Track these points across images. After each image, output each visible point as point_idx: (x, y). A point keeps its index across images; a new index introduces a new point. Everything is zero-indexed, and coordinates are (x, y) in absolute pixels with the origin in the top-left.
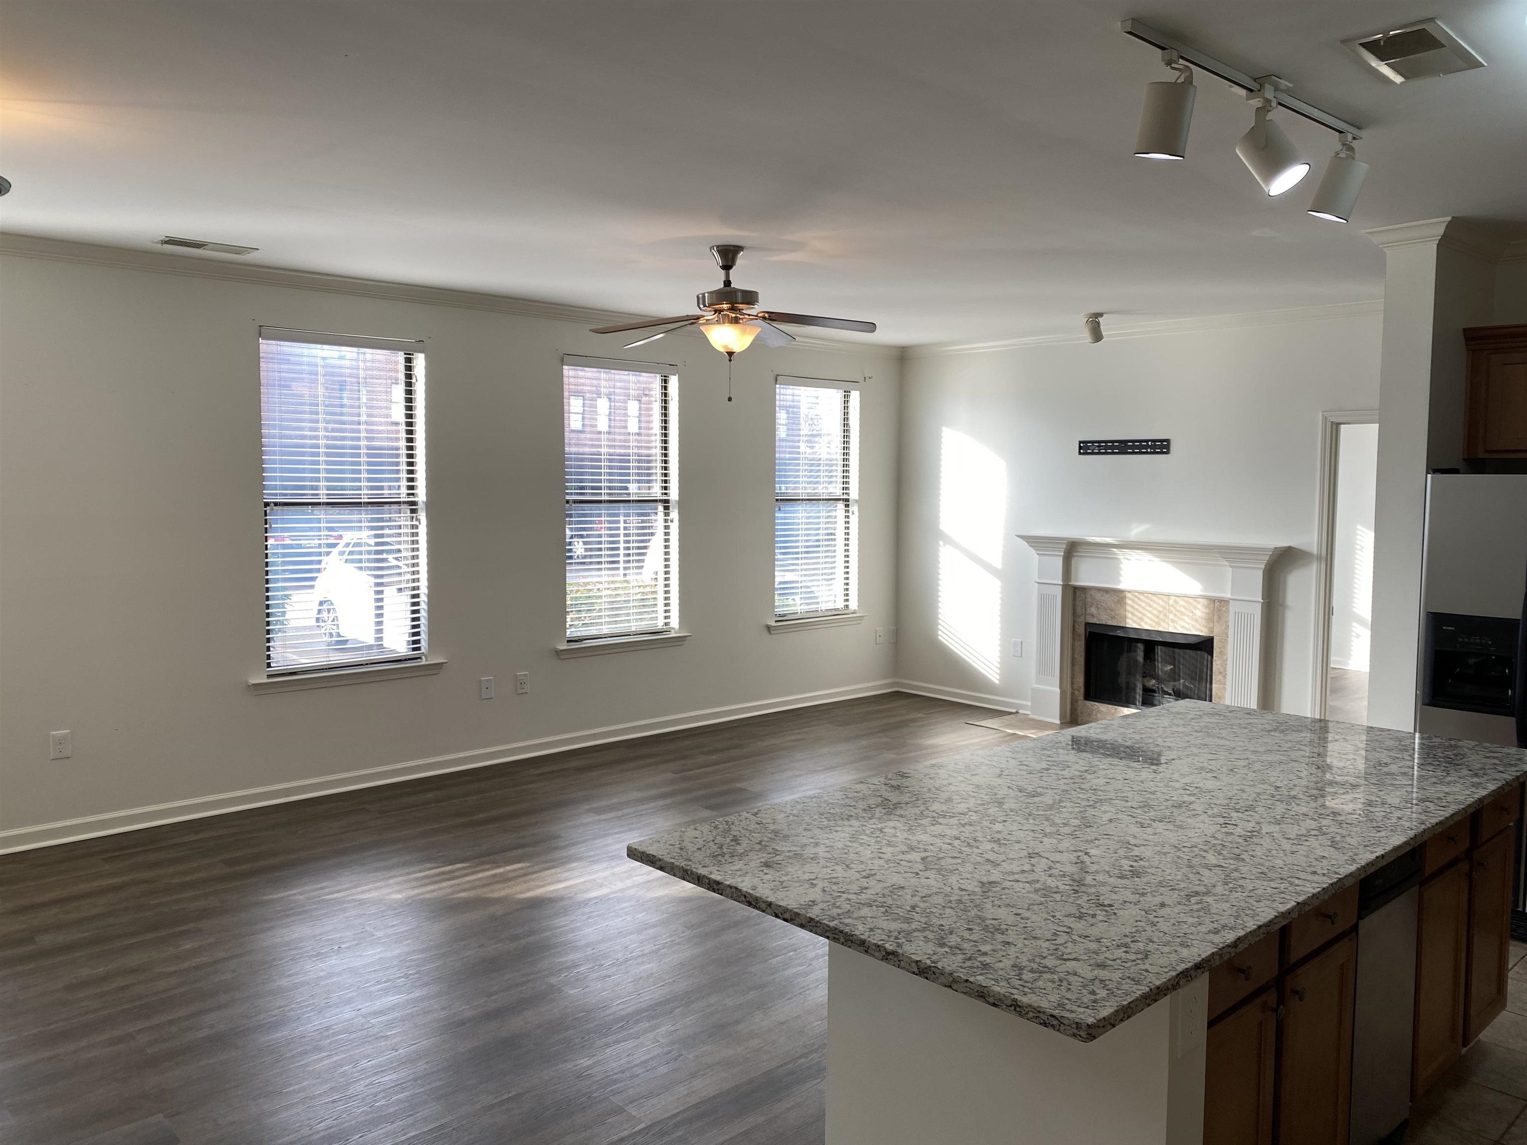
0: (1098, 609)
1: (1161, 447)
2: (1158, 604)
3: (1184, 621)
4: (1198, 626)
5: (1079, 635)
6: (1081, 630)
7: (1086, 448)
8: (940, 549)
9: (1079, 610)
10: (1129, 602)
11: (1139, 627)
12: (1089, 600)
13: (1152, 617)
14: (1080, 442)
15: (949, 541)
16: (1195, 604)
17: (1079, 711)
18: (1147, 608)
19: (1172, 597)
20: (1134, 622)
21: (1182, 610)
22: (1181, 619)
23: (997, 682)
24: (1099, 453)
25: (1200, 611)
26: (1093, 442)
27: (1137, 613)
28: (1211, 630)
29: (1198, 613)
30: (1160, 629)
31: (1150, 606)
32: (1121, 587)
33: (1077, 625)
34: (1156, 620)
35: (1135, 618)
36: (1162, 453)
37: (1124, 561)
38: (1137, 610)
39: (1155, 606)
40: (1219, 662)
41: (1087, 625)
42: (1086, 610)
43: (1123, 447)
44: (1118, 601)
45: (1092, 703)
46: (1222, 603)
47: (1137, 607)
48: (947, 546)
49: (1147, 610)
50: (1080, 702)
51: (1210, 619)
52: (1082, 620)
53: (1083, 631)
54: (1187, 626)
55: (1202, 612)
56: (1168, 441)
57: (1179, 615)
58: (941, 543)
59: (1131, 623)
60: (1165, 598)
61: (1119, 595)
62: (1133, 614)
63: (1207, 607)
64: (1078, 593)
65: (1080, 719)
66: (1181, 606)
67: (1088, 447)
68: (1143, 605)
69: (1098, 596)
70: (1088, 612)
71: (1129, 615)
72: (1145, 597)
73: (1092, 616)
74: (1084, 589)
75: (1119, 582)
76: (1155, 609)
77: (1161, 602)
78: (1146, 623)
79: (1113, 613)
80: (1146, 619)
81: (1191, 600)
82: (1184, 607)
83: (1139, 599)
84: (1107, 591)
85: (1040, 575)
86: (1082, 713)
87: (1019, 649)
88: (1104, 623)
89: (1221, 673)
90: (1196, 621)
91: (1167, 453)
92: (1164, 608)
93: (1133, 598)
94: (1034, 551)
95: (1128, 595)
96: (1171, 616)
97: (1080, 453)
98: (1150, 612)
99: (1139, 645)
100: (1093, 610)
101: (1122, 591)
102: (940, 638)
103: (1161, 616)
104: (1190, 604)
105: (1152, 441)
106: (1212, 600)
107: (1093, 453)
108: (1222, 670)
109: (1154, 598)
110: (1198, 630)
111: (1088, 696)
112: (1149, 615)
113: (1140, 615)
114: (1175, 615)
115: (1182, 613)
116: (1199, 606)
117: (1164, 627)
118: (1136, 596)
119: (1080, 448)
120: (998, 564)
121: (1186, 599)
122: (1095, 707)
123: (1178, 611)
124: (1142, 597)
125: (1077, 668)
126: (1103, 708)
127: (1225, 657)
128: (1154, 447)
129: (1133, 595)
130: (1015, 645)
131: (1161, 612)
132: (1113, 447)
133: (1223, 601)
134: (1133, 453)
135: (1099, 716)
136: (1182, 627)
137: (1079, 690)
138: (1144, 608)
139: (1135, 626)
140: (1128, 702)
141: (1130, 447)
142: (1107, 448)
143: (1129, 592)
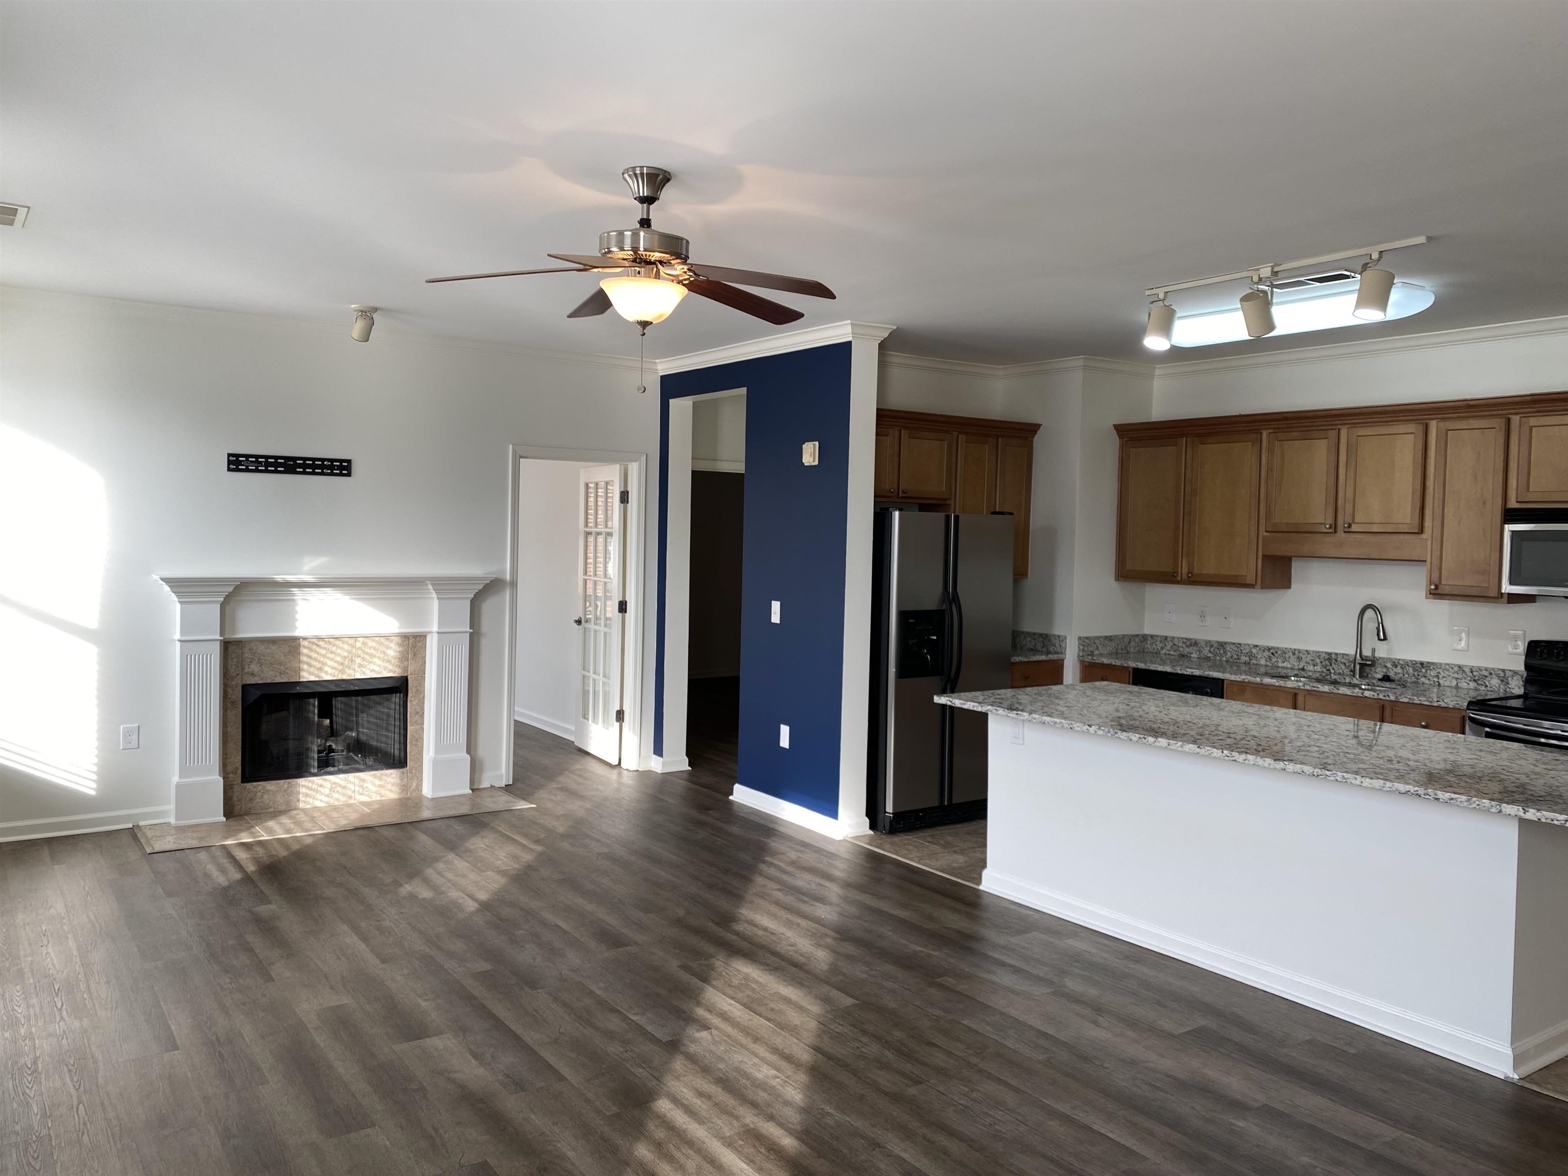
0: (261, 665)
1: (342, 468)
2: (342, 649)
3: (375, 664)
4: (390, 667)
5: (233, 703)
6: (237, 695)
7: (236, 463)
9: (233, 670)
10: (305, 651)
11: (317, 679)
12: (247, 655)
13: (335, 665)
14: (229, 455)
16: (387, 643)
17: (235, 799)
18: (329, 655)
19: (360, 639)
20: (310, 673)
21: (372, 651)
22: (370, 663)
23: (93, 793)
24: (257, 471)
25: (393, 650)
26: (247, 456)
27: (313, 663)
28: (406, 669)
29: (390, 652)
30: (345, 677)
31: (332, 652)
32: (297, 633)
33: (229, 690)
34: (340, 668)
35: (312, 670)
36: (341, 475)
37: (299, 602)
38: (315, 660)
39: (339, 651)
40: (415, 703)
41: (245, 688)
42: (243, 669)
43: (290, 465)
44: (290, 652)
45: (255, 784)
46: (418, 639)
47: (314, 655)
49: (328, 658)
50: (236, 787)
51: (404, 658)
52: (238, 683)
53: (240, 696)
54: (377, 669)
55: (395, 651)
56: (349, 461)
57: (367, 657)
59: (307, 676)
60: (351, 641)
61: (292, 645)
62: (309, 665)
63: (400, 645)
64: (231, 648)
65: (237, 808)
66: (371, 648)
67: (240, 463)
68: (323, 652)
69: (261, 648)
70: (246, 670)
71: (305, 667)
72: (326, 643)
73: (253, 674)
74: (240, 643)
75: (296, 628)
76: (339, 655)
77: (346, 647)
78: (326, 673)
79: (282, 668)
80: (327, 669)
81: (382, 640)
82: (374, 649)
83: (317, 645)
84: (273, 641)
85: (182, 635)
86: (239, 800)
87: (135, 737)
88: (269, 681)
89: (418, 713)
90: (389, 661)
91: (349, 475)
92: (350, 652)
93: (310, 645)
94: (176, 599)
95: (305, 643)
96: (358, 661)
97: (229, 470)
98: (332, 660)
99: (312, 700)
100: (254, 667)
101: (295, 639)
103: (346, 662)
104: (381, 644)
105: (328, 460)
106: (405, 637)
107: (247, 470)
108: (418, 710)
109: (338, 643)
110: (390, 671)
111: (245, 779)
112: (330, 663)
113: (318, 665)
114: (364, 659)
115: (371, 655)
116: (392, 645)
117: (349, 675)
118: (313, 643)
119: (229, 463)
120: (92, 620)
121: (378, 638)
122: (260, 787)
123: (367, 654)
124: (321, 643)
125: (231, 745)
126: (271, 786)
127: (422, 695)
128: (332, 467)
129: (309, 642)
130: (128, 733)
131: (345, 658)
132: (276, 465)
133: (420, 636)
134: (304, 473)
135: (266, 797)
136: (371, 671)
137: (234, 773)
138: (324, 656)
139: (312, 678)
140: (301, 771)
141: (300, 466)
142: (267, 464)
143: (304, 639)
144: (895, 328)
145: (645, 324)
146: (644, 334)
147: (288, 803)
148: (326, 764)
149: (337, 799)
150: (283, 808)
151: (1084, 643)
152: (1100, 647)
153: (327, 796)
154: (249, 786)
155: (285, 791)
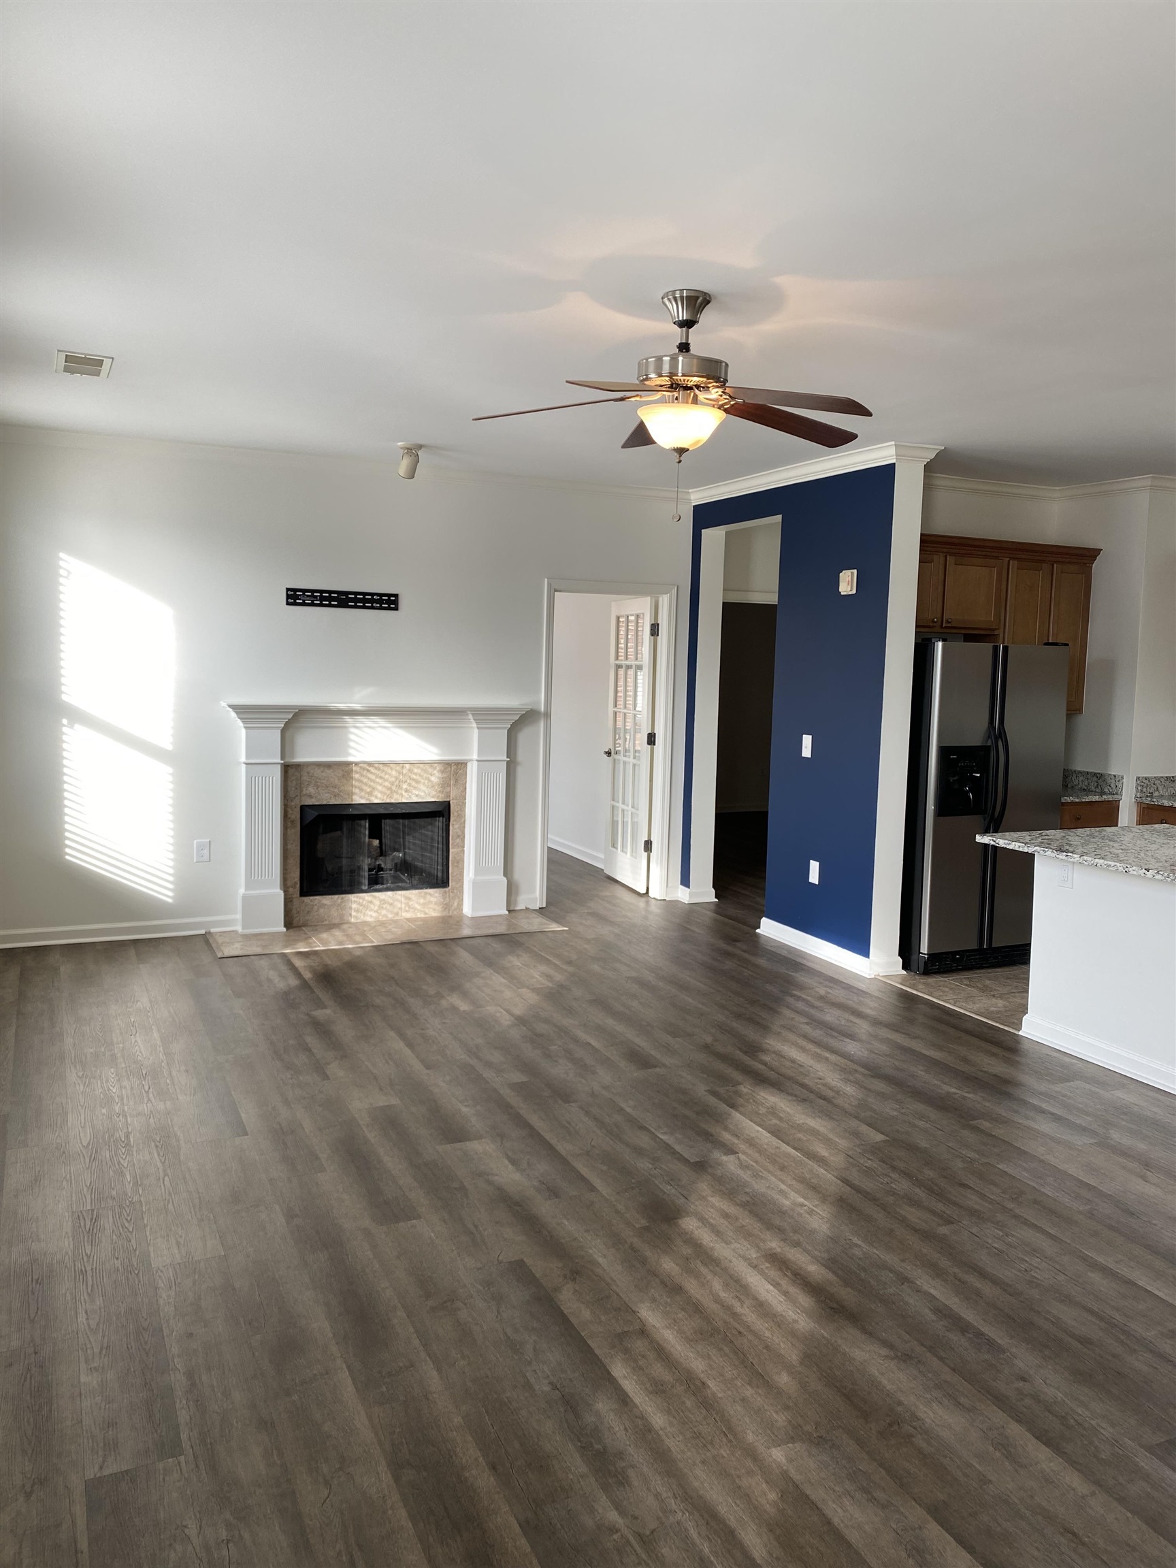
0: (318, 787)
1: (389, 602)
2: (390, 775)
3: (419, 790)
4: (434, 793)
5: (293, 822)
6: (296, 815)
7: (295, 597)
8: (65, 729)
9: (292, 793)
10: (356, 776)
11: (368, 802)
12: (305, 778)
13: (384, 790)
14: (288, 590)
15: (78, 717)
16: (430, 770)
17: (294, 911)
18: (378, 780)
19: (407, 765)
20: (361, 797)
21: (417, 777)
22: (415, 788)
23: (172, 901)
24: (312, 605)
25: (436, 777)
26: (304, 591)
27: (365, 787)
28: (447, 795)
29: (433, 779)
30: (393, 801)
31: (381, 778)
32: (350, 759)
33: (289, 810)
34: (388, 792)
35: (362, 793)
36: (389, 609)
37: (351, 729)
38: (366, 784)
39: (387, 777)
40: (456, 826)
41: (303, 808)
42: (301, 791)
43: (343, 600)
44: (343, 776)
45: (312, 898)
46: (459, 766)
47: (365, 780)
48: (77, 726)
49: (378, 783)
50: (294, 900)
51: (445, 784)
52: (296, 804)
53: (299, 816)
54: (422, 794)
55: (439, 778)
56: (396, 596)
57: (413, 783)
58: (65, 721)
59: (359, 799)
60: (398, 767)
61: (345, 769)
62: (361, 790)
63: (442, 772)
64: (291, 771)
65: (295, 921)
66: (416, 774)
67: (297, 597)
68: (373, 777)
69: (317, 772)
70: (304, 792)
71: (357, 791)
72: (376, 768)
73: (310, 796)
74: (298, 766)
75: (348, 754)
76: (387, 780)
77: (393, 772)
78: (376, 797)
79: (336, 790)
80: (377, 793)
81: (427, 767)
82: (420, 775)
83: (368, 771)
84: (330, 765)
85: (247, 757)
86: (298, 913)
87: (206, 851)
88: (325, 803)
89: (459, 836)
90: (432, 787)
91: (396, 609)
92: (397, 778)
93: (361, 770)
94: (241, 724)
95: (357, 768)
96: (405, 786)
97: (288, 603)
98: (380, 784)
99: (363, 822)
100: (311, 790)
101: (348, 764)
102: (67, 857)
103: (394, 788)
104: (425, 771)
105: (377, 594)
106: (448, 764)
107: (304, 604)
108: (460, 833)
109: (386, 768)
110: (435, 796)
111: (303, 893)
112: (380, 788)
113: (368, 789)
114: (409, 784)
115: (417, 782)
116: (435, 772)
117: (396, 799)
118: (364, 769)
119: (288, 597)
121: (422, 765)
122: (316, 902)
123: (413, 779)
124: (370, 769)
125: (291, 862)
126: (327, 900)
127: (463, 819)
128: (380, 602)
129: (361, 767)
130: (201, 847)
131: (392, 784)
132: (330, 599)
133: (462, 763)
134: (355, 607)
135: (322, 910)
136: (417, 796)
137: (294, 887)
138: (374, 782)
139: (363, 801)
140: (352, 887)
141: (351, 600)
142: (322, 599)
143: (357, 764)
144: (943, 448)
145: (681, 451)
146: (680, 462)
147: (341, 916)
148: (376, 882)
149: (386, 916)
150: (337, 921)
151: (1143, 784)
152: (1160, 789)
153: (377, 912)
154: (307, 899)
155: (339, 905)
